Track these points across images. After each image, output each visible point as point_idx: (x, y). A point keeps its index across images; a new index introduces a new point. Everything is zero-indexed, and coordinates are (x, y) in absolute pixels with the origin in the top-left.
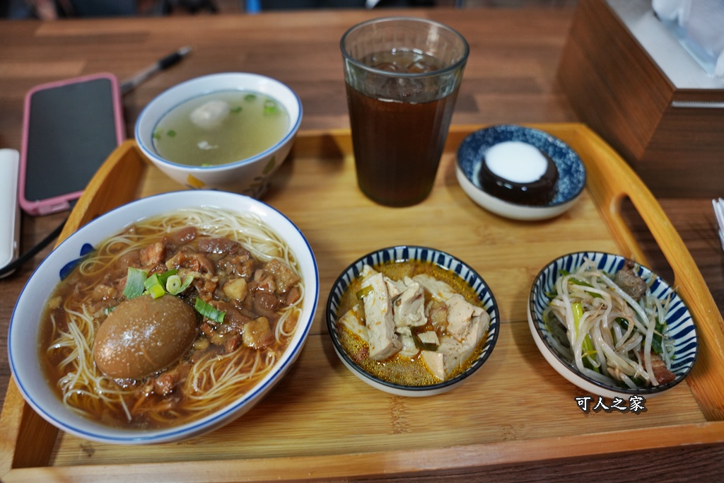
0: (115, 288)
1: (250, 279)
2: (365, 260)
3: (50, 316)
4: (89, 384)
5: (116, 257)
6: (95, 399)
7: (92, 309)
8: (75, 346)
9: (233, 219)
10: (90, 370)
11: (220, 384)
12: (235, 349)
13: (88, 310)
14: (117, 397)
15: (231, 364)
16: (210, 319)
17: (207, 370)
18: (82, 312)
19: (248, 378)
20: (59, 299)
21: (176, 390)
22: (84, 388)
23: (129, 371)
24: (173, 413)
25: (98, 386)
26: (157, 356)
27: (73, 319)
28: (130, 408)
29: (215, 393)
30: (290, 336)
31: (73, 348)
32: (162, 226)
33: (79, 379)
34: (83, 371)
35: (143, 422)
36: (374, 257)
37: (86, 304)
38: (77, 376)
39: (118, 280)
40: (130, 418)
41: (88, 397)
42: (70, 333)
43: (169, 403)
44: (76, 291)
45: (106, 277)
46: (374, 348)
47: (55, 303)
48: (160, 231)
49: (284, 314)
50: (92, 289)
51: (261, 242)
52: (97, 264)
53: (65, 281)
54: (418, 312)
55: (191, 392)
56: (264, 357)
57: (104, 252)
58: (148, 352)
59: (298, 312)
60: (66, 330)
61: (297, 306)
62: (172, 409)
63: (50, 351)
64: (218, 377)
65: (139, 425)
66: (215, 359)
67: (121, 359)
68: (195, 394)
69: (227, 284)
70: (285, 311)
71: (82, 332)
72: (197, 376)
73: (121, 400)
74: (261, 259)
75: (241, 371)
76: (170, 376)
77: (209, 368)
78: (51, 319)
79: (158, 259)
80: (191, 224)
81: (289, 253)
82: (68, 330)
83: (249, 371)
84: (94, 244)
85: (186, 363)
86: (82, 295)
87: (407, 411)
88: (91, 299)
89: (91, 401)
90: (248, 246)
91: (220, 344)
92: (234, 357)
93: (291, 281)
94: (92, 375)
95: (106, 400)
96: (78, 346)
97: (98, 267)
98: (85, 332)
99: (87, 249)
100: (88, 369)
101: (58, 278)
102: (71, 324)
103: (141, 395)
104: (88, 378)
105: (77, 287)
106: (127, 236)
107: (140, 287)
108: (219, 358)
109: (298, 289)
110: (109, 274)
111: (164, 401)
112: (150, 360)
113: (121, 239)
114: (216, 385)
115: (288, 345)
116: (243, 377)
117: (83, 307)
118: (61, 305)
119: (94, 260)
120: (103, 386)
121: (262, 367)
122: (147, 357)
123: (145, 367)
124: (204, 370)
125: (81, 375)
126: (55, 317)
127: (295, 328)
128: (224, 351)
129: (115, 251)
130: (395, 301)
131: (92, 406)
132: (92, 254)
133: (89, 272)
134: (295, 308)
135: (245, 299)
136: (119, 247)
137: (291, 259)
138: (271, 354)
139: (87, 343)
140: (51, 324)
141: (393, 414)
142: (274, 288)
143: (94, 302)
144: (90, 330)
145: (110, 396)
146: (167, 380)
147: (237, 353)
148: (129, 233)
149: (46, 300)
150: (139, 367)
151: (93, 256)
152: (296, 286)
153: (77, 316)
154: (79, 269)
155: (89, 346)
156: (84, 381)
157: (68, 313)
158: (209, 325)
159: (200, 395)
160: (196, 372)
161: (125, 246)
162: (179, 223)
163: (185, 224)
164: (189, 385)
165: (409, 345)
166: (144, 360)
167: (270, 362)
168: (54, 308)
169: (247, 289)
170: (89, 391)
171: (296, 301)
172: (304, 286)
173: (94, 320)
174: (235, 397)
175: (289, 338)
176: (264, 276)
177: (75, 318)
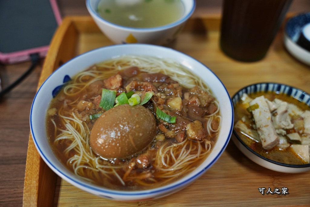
0: (93, 103)
1: (183, 98)
2: (244, 91)
3: (51, 120)
4: (89, 162)
5: (87, 84)
6: (95, 171)
7: (80, 115)
8: (74, 139)
9: (161, 62)
10: (89, 153)
11: (179, 161)
12: (183, 140)
13: (77, 116)
14: (110, 170)
15: (183, 149)
16: (165, 121)
17: (169, 153)
18: (73, 117)
19: (197, 157)
20: (54, 110)
21: (151, 165)
22: (86, 164)
23: (119, 153)
24: (152, 179)
25: (97, 163)
26: (138, 143)
27: (68, 122)
28: (122, 177)
29: (178, 167)
30: (217, 132)
31: (72, 140)
32: (113, 66)
33: (82, 159)
34: (84, 154)
35: (134, 185)
36: (249, 89)
37: (74, 112)
38: (81, 157)
39: (93, 98)
40: (123, 183)
41: (91, 170)
42: (68, 130)
43: (148, 173)
44: (65, 105)
45: (84, 96)
46: (265, 141)
47: (53, 112)
48: (113, 69)
49: (210, 119)
50: (76, 104)
51: (183, 76)
52: (75, 88)
53: (56, 99)
54: (287, 120)
55: (161, 166)
56: (203, 145)
57: (78, 81)
58: (134, 140)
59: (218, 118)
60: (65, 128)
61: (216, 114)
62: (151, 177)
63: (56, 142)
64: (177, 157)
65: (131, 187)
66: (172, 146)
67: (116, 144)
68: (164, 167)
69: (169, 100)
70: (209, 118)
71: (76, 129)
72: (163, 156)
73: (114, 172)
74: (185, 87)
75: (191, 153)
76: (146, 156)
77: (169, 151)
78: (52, 122)
79: (119, 85)
80: (134, 65)
81: (203, 84)
82: (66, 128)
83: (197, 153)
84: (71, 76)
85: (153, 149)
86: (70, 107)
87: (282, 184)
88: (77, 110)
89: (93, 173)
90: (175, 78)
91: (173, 137)
92: (184, 144)
93: (210, 99)
94: (91, 156)
95: (103, 172)
96: (76, 138)
97: (76, 91)
98: (78, 129)
99: (67, 79)
100: (87, 153)
101: (51, 96)
102: (67, 125)
103: (128, 168)
104: (88, 158)
105: (65, 102)
106: (92, 71)
107: (111, 101)
108: (175, 145)
109: (214, 104)
110: (86, 95)
111: (144, 172)
112: (134, 145)
113: (88, 73)
114: (177, 162)
115: (217, 138)
116: (194, 157)
117: (73, 114)
118: (57, 113)
119: (73, 86)
120: (100, 163)
121: (203, 151)
122: (132, 143)
123: (130, 150)
124: (166, 153)
125: (83, 157)
126: (54, 120)
127: (219, 127)
128: (177, 141)
129: (85, 80)
130: (274, 113)
131: (94, 176)
132: (70, 82)
133: (70, 93)
134: (215, 115)
135: (182, 110)
136: (88, 78)
137: (205, 86)
138: (208, 142)
139: (82, 136)
140: (53, 125)
141: (274, 185)
142: (199, 103)
143: (80, 112)
144: (81, 128)
145: (106, 169)
146: (144, 159)
147: (186, 142)
148: (93, 70)
149: (46, 110)
150: (127, 150)
151: (72, 83)
152: (213, 102)
153: (70, 120)
154: (63, 91)
155: (84, 138)
156: (86, 160)
157: (62, 118)
158: (164, 125)
159: (168, 168)
160: (162, 154)
161: (91, 78)
162: (124, 65)
163: (129, 65)
164: (159, 162)
165: (282, 141)
166: (130, 145)
167: (208, 148)
168: (53, 115)
169: (183, 104)
170: (90, 166)
171: (215, 111)
172: (218, 102)
173: (83, 122)
174: (192, 169)
175: (217, 133)
176: (191, 96)
177: (69, 121)
